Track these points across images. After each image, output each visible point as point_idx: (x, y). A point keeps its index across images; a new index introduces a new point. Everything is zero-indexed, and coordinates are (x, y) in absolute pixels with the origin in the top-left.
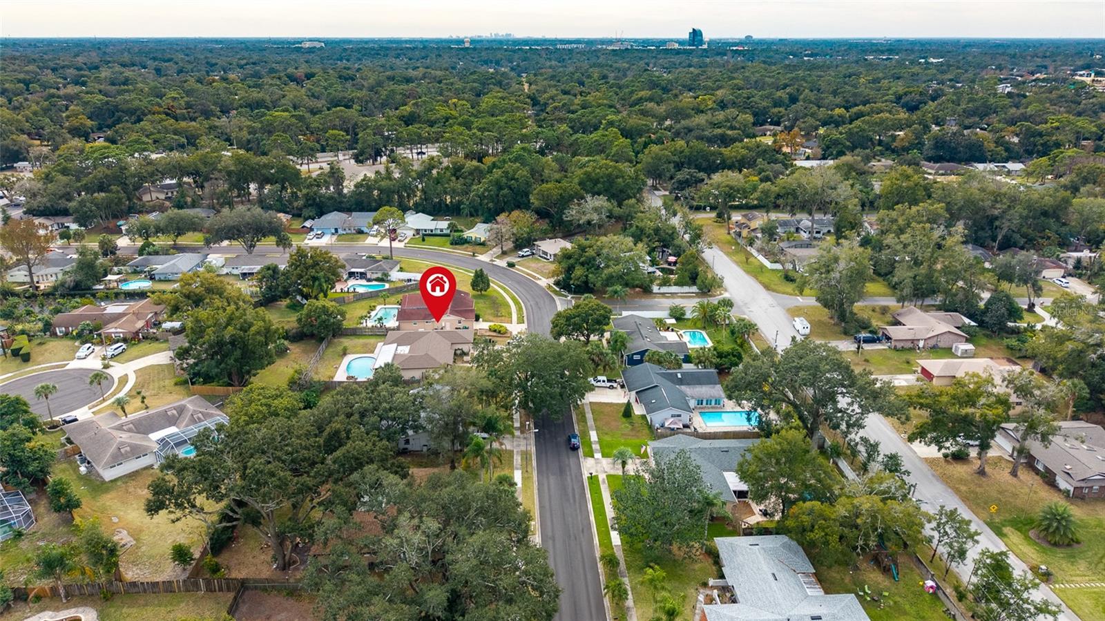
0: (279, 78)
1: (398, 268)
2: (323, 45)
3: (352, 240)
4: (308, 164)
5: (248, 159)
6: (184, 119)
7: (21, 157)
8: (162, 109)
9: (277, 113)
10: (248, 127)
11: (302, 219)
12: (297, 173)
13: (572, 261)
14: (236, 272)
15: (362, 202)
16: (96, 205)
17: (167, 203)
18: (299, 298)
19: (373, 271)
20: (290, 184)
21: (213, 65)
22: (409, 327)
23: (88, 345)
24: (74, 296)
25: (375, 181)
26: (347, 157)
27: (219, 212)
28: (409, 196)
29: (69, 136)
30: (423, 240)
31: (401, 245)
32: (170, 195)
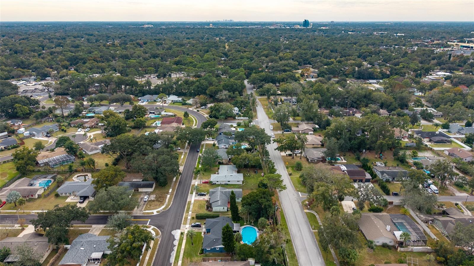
0: (134, 44)
1: (164, 111)
2: (153, 26)
3: (153, 103)
4: (141, 79)
5: (122, 78)
6: (100, 62)
7: (48, 76)
8: (92, 58)
9: (132, 61)
10: (122, 66)
11: (137, 97)
12: (137, 82)
13: (212, 109)
14: (118, 112)
15: (156, 92)
16: (77, 92)
17: (97, 92)
18: (135, 118)
19: (157, 112)
20: (135, 86)
21: (109, 37)
22: (164, 126)
23: (80, 129)
24: (74, 117)
25: (161, 85)
26: (155, 76)
27: (113, 94)
28: (172, 90)
29: (62, 68)
30: (174, 103)
31: (167, 105)
32: (97, 89)
